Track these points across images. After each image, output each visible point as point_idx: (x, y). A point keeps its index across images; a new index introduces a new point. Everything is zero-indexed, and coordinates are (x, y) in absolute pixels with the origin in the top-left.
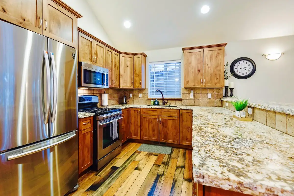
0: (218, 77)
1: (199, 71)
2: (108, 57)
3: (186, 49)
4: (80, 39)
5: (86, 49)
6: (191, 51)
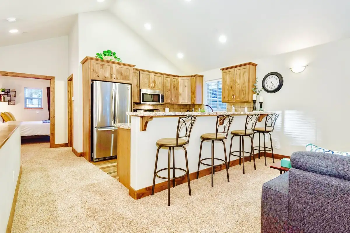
0: (245, 93)
1: (231, 87)
2: (165, 83)
3: (223, 69)
4: (141, 75)
5: (146, 80)
6: (226, 71)
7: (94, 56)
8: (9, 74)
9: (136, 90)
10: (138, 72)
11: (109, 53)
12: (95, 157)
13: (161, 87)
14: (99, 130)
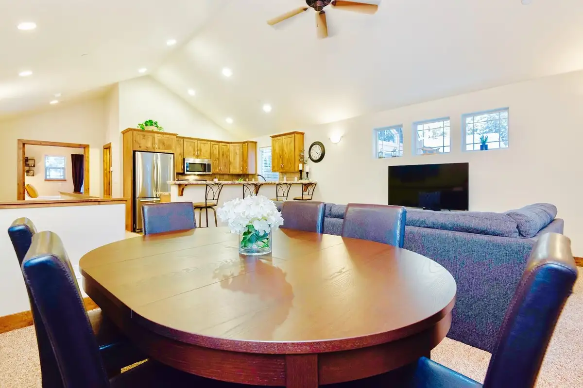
0: (292, 163)
1: (280, 156)
2: (213, 150)
3: (273, 137)
4: (185, 143)
5: (191, 149)
6: (276, 138)
7: (135, 127)
8: (43, 144)
9: (180, 159)
10: (182, 140)
11: (150, 123)
12: (137, 228)
13: (207, 155)
14: (141, 200)
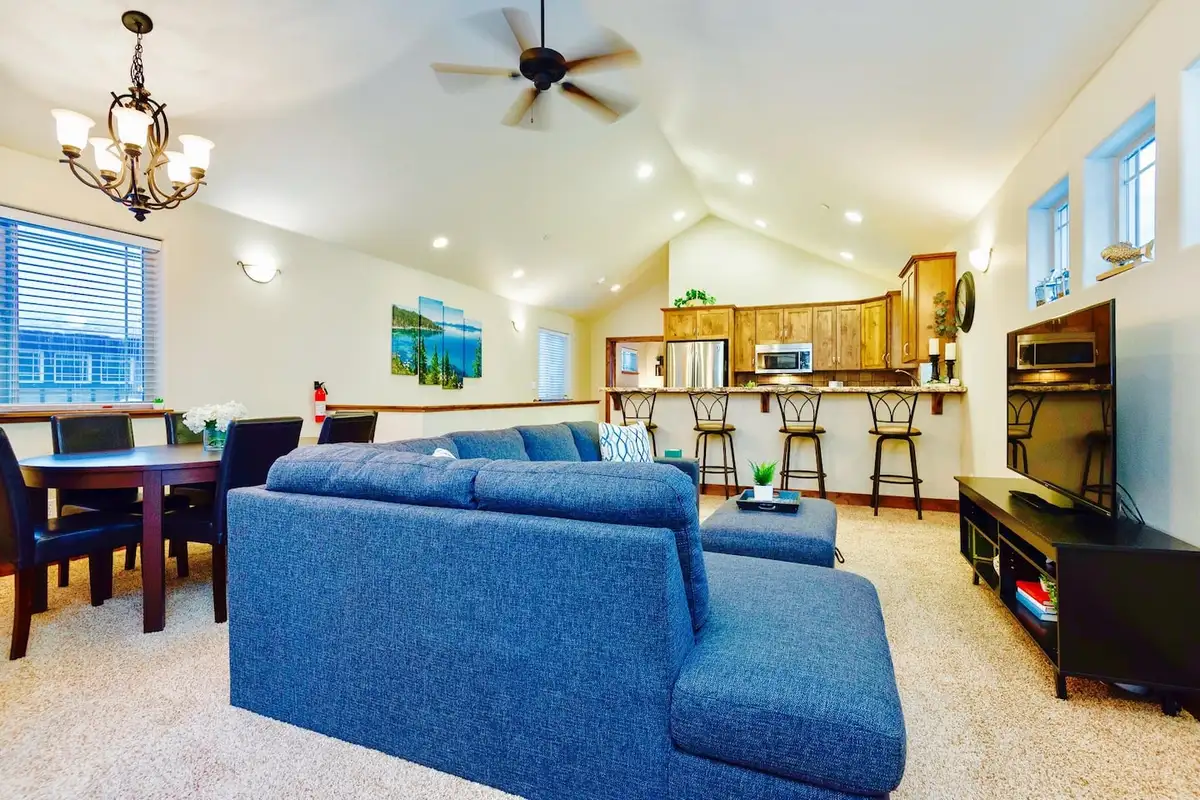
2: (819, 324)
4: (759, 318)
5: (770, 327)
10: (753, 312)
13: (806, 334)
